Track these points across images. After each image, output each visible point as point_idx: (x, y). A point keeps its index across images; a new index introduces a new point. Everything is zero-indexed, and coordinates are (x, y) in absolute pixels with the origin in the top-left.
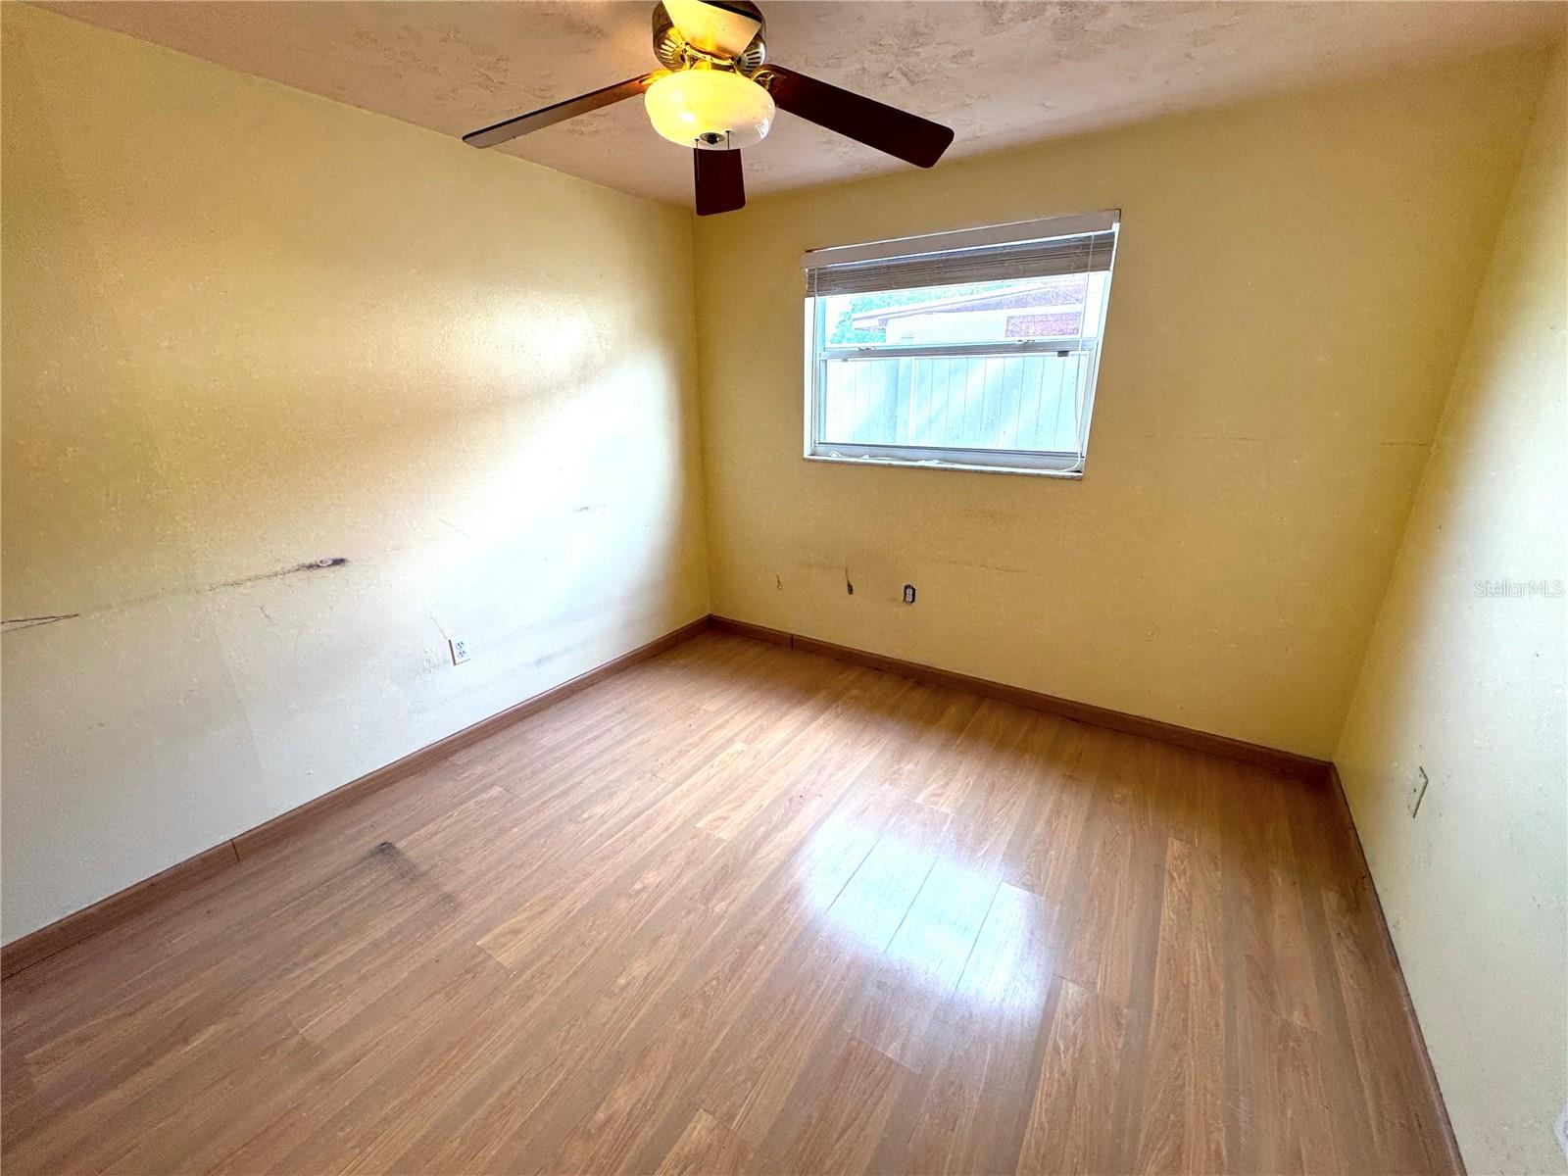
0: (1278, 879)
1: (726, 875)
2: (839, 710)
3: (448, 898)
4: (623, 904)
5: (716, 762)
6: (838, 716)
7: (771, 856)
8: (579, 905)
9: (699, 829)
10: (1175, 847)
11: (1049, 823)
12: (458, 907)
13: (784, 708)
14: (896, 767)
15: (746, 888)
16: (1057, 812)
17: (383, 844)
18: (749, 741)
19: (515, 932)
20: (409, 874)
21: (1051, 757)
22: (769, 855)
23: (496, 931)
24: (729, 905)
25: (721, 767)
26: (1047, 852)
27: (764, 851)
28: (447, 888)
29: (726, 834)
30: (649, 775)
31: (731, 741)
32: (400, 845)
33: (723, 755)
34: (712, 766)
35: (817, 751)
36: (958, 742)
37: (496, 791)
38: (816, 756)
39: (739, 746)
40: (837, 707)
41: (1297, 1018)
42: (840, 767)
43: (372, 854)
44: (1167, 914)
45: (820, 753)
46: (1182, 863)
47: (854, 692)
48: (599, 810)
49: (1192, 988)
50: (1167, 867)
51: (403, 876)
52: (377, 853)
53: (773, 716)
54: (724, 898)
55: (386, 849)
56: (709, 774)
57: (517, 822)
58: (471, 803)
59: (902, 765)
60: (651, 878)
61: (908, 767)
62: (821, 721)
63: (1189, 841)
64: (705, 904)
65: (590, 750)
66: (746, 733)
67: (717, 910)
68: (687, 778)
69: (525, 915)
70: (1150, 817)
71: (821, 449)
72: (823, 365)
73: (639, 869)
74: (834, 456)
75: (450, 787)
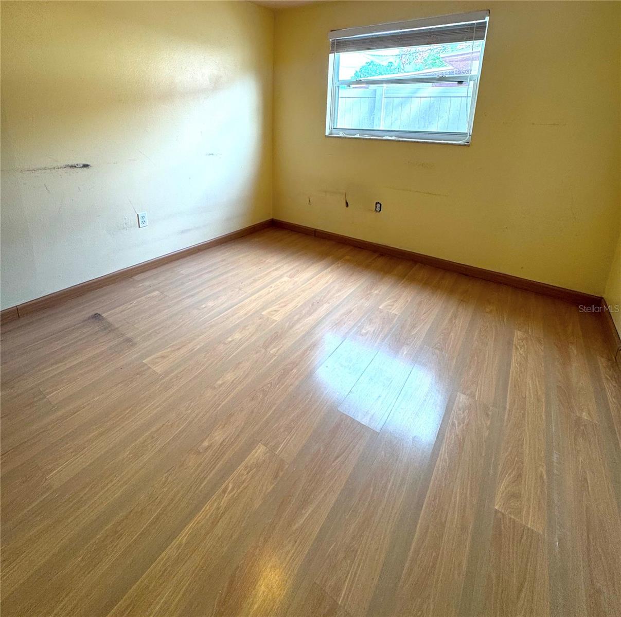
0: (574, 350)
1: (277, 337)
2: (339, 265)
3: (129, 340)
4: (221, 347)
5: (273, 285)
6: (338, 268)
7: (302, 329)
8: (198, 347)
9: (263, 315)
10: (518, 334)
11: (451, 320)
12: (134, 345)
13: (311, 263)
14: (369, 292)
15: (287, 343)
16: (455, 316)
17: (96, 314)
18: (291, 276)
19: (163, 357)
20: (109, 328)
21: (451, 291)
22: (300, 328)
23: (153, 357)
24: (279, 350)
25: (276, 288)
26: (450, 334)
27: (298, 326)
28: (128, 336)
29: (277, 318)
30: (237, 290)
31: (281, 276)
32: (104, 315)
33: (278, 282)
34: (271, 287)
35: (327, 282)
36: (402, 282)
37: (156, 293)
38: (326, 285)
39: (285, 279)
40: (338, 263)
41: (585, 416)
42: (339, 291)
43: (89, 318)
44: (514, 364)
45: (329, 283)
46: (522, 342)
47: (348, 257)
48: (210, 304)
49: (528, 399)
50: (514, 343)
51: (105, 329)
52: (92, 318)
53: (305, 266)
54: (274, 347)
55: (97, 317)
56: (269, 291)
57: (169, 307)
58: (143, 298)
59: (372, 291)
60: (237, 336)
61: (376, 292)
62: (329, 269)
63: (526, 332)
64: (266, 349)
65: (207, 277)
66: (289, 273)
67: (271, 352)
68: (258, 292)
69: (169, 349)
70: (505, 320)
71: (334, 131)
72: (337, 88)
73: (231, 332)
74: (341, 135)
75: (132, 290)
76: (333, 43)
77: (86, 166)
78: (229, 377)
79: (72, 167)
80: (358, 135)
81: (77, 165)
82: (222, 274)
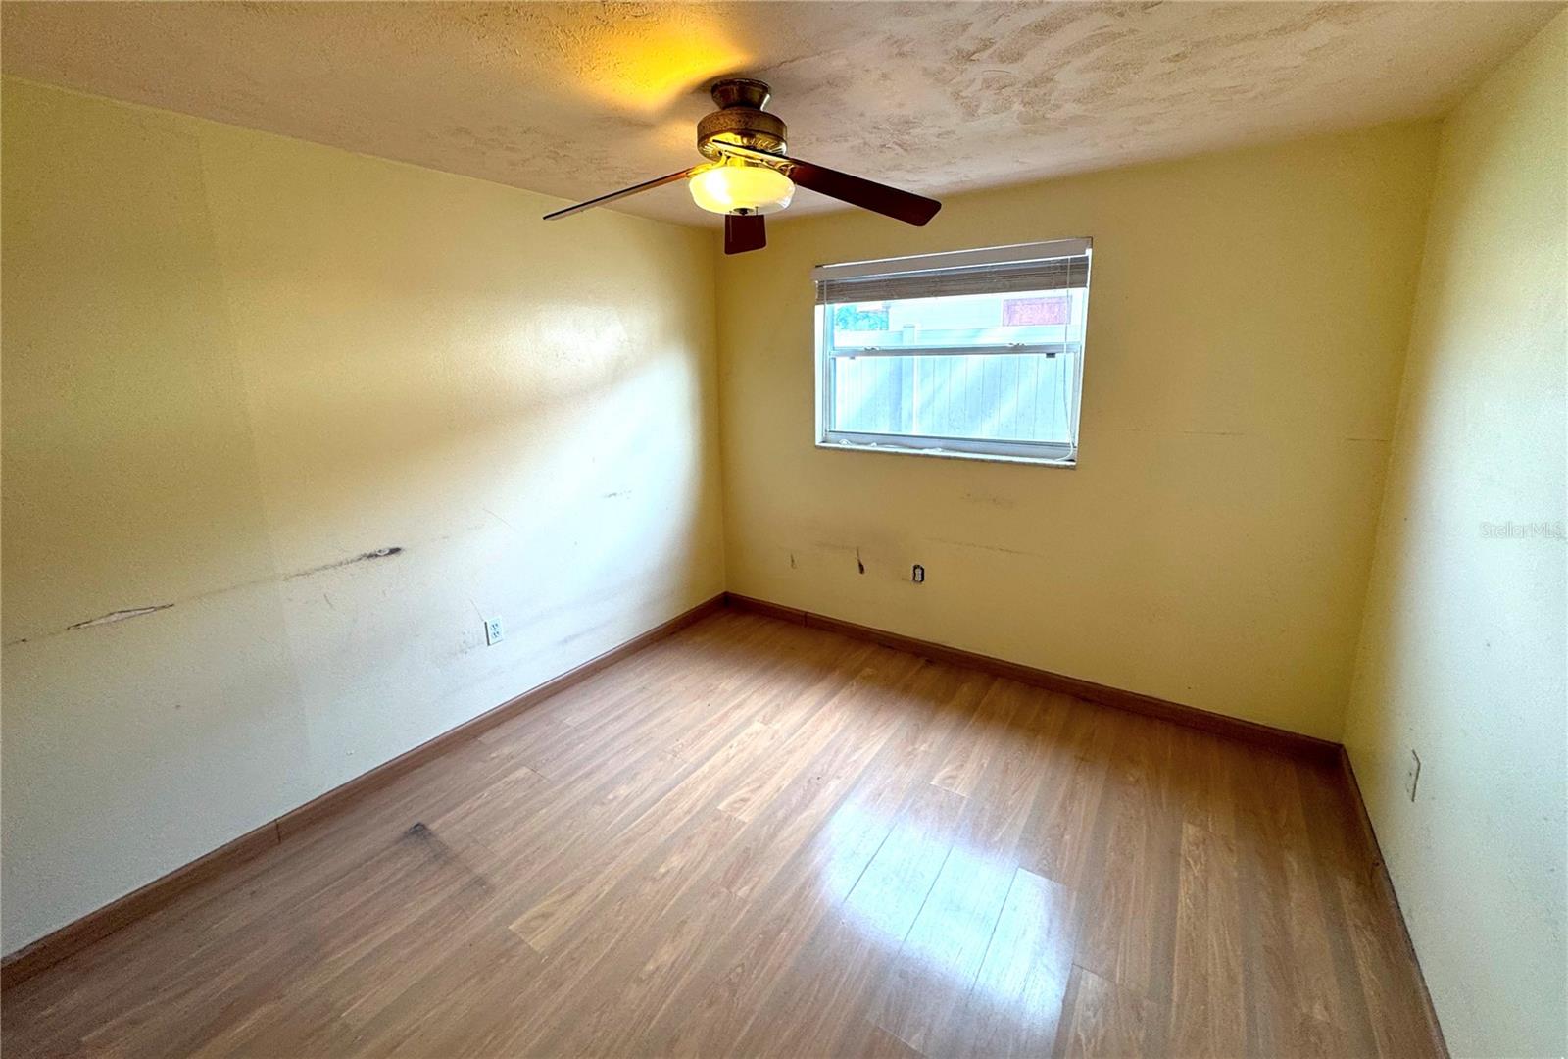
0: (1293, 862)
1: (746, 860)
2: (853, 689)
3: (480, 881)
4: (648, 889)
5: (734, 742)
6: (852, 696)
7: (792, 840)
8: (606, 889)
9: (719, 811)
10: (1190, 831)
11: (1063, 807)
12: (490, 891)
13: (800, 687)
14: (910, 749)
15: (767, 873)
16: (1071, 795)
17: (416, 826)
18: (766, 721)
19: (545, 916)
20: (443, 856)
21: (1063, 737)
22: (789, 838)
23: (526, 916)
24: (752, 889)
25: (741, 747)
26: (1063, 837)
27: (785, 833)
28: (480, 870)
29: (746, 816)
30: (670, 756)
31: (748, 721)
32: (433, 826)
33: (742, 735)
34: (731, 747)
35: (833, 731)
36: (971, 722)
37: (523, 772)
38: (832, 736)
39: (757, 726)
40: (852, 685)
41: (1319, 1014)
42: (856, 748)
43: (407, 835)
44: (1184, 900)
45: (837, 731)
46: (1197, 848)
47: (868, 670)
48: (623, 791)
49: (1211, 979)
50: (1182, 852)
51: (436, 857)
52: (412, 834)
53: (790, 695)
54: (745, 883)
55: (419, 831)
56: (728, 754)
57: (548, 802)
58: (500, 784)
59: (917, 747)
60: (676, 861)
61: (922, 748)
62: (835, 700)
63: (1204, 826)
64: (728, 888)
65: (613, 729)
66: (763, 713)
67: (740, 894)
68: (708, 758)
69: (556, 898)
70: (1164, 800)
71: (831, 436)
72: (832, 361)
73: (663, 853)
74: (844, 444)
75: (479, 765)
76: (821, 287)
77: (395, 551)
78: (666, 955)
79: (370, 556)
80: (875, 444)
81: (380, 551)
82: (641, 722)
